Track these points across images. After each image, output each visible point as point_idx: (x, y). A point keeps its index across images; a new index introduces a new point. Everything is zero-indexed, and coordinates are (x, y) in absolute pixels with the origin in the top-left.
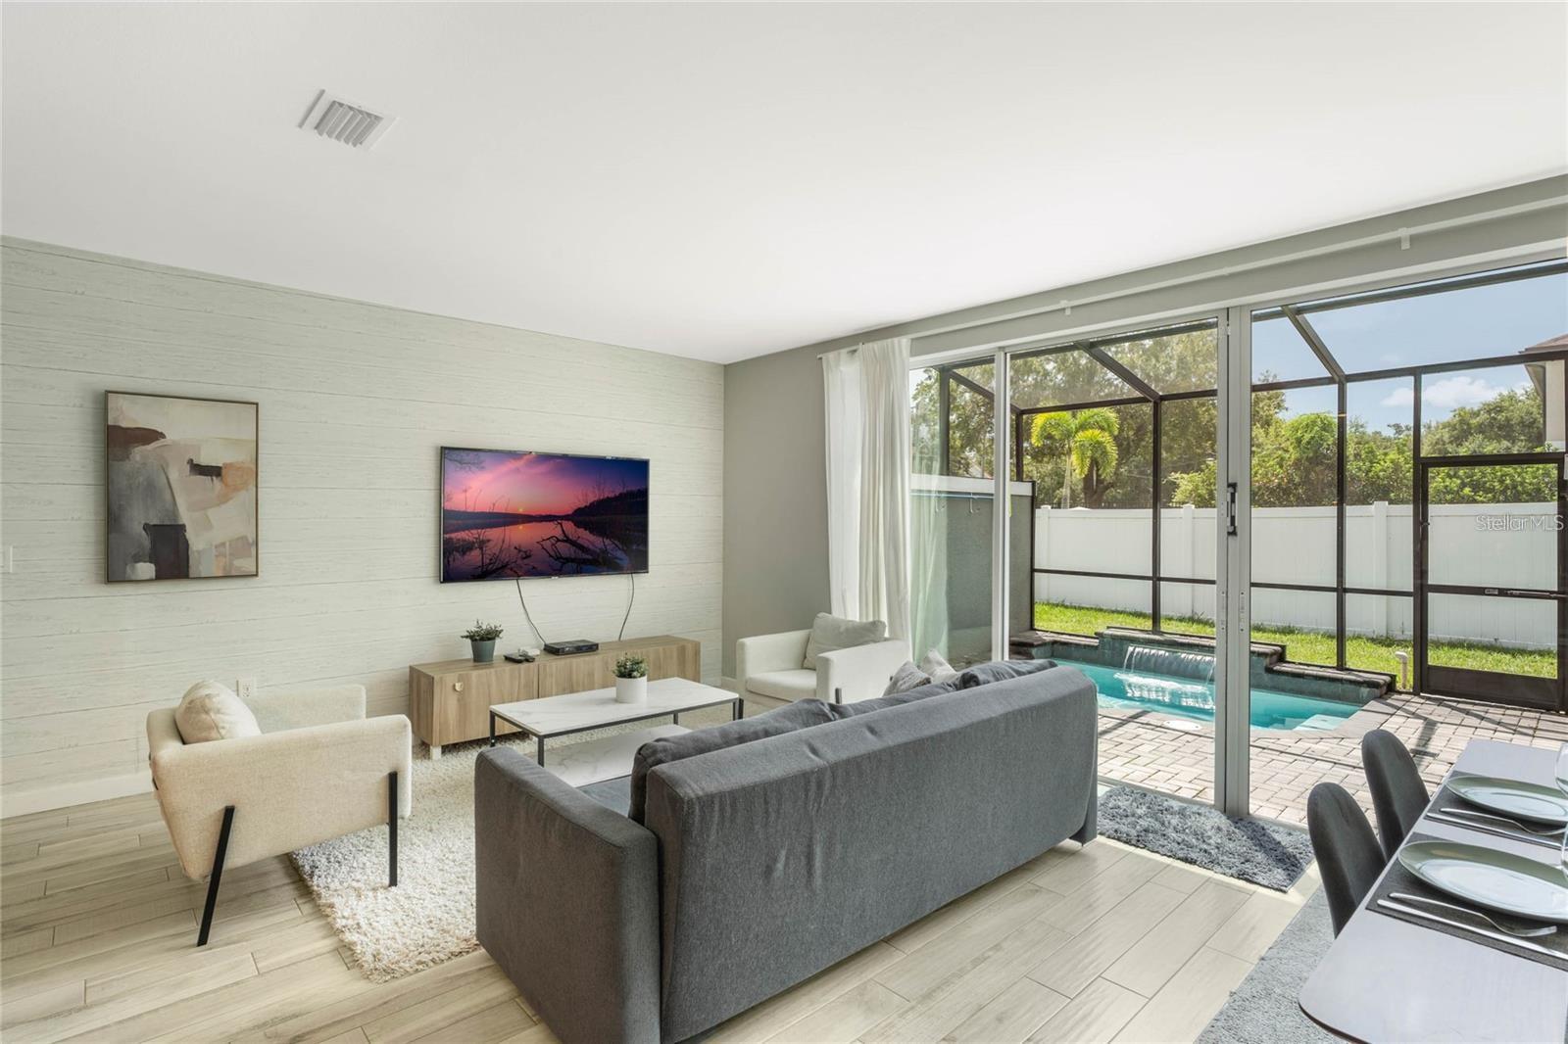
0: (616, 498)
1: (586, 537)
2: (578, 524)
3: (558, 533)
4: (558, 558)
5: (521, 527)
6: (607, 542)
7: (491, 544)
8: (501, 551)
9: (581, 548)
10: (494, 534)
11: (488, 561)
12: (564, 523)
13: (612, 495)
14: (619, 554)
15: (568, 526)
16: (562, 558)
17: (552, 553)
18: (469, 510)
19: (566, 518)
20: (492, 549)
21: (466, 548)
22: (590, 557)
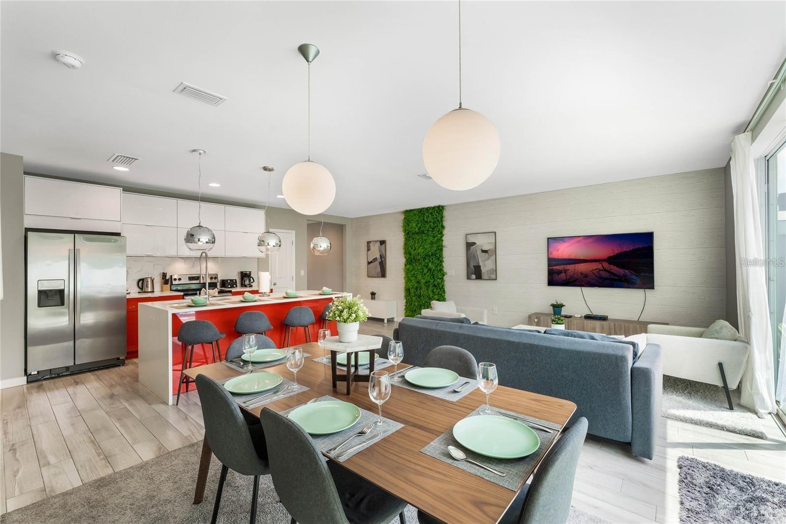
0: (630, 251)
1: (614, 269)
2: (610, 263)
3: (600, 267)
4: (601, 278)
5: (582, 264)
6: (626, 271)
7: (569, 271)
8: (574, 274)
9: (612, 273)
10: (571, 267)
11: (569, 278)
12: (603, 263)
13: (628, 250)
14: (633, 277)
15: (606, 265)
16: (602, 278)
17: (598, 276)
18: (560, 258)
19: (604, 260)
20: (570, 273)
21: (559, 272)
22: (617, 278)
